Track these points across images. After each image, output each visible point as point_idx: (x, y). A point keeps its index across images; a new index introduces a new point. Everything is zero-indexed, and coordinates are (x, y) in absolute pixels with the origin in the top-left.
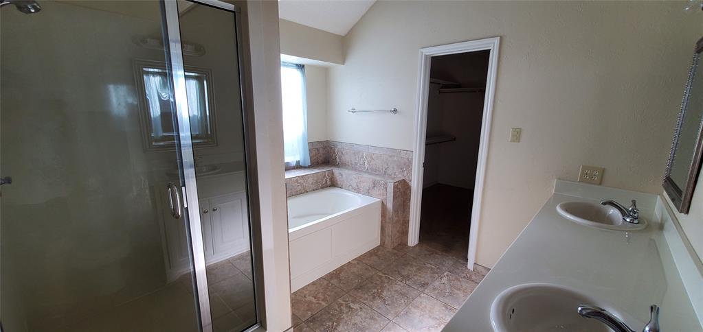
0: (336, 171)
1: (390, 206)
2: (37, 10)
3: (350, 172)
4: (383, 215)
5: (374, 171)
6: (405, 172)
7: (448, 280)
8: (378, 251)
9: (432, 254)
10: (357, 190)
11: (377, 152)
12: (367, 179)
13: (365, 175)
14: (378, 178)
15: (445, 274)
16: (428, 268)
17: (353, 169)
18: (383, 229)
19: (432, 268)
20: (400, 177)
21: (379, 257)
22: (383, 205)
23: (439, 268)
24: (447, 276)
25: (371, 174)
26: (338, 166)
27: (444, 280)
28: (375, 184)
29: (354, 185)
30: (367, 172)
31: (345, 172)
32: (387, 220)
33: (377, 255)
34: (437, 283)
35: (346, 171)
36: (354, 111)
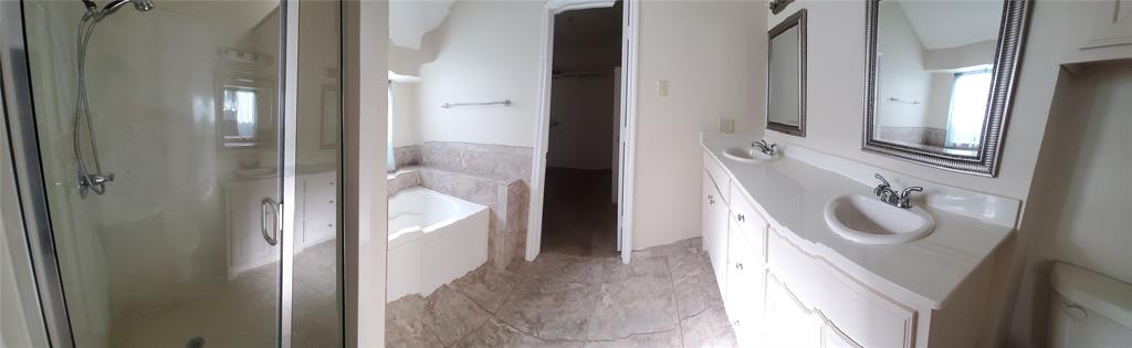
0: (423, 171)
1: (502, 215)
2: (150, 8)
3: (443, 173)
4: (492, 226)
5: (473, 170)
6: (522, 172)
7: (612, 297)
8: (484, 275)
9: (570, 264)
10: (453, 193)
11: (480, 150)
12: (466, 181)
13: (463, 176)
14: (482, 179)
15: (603, 288)
16: (575, 290)
17: (446, 168)
18: (491, 243)
19: (580, 289)
20: (515, 177)
21: (488, 286)
22: (492, 213)
23: (589, 285)
24: (607, 290)
25: (471, 174)
26: (425, 165)
27: (607, 300)
28: (478, 188)
29: (449, 187)
30: (465, 171)
31: (436, 173)
32: (498, 232)
33: (484, 282)
34: (600, 312)
35: (437, 171)
36: (447, 106)
